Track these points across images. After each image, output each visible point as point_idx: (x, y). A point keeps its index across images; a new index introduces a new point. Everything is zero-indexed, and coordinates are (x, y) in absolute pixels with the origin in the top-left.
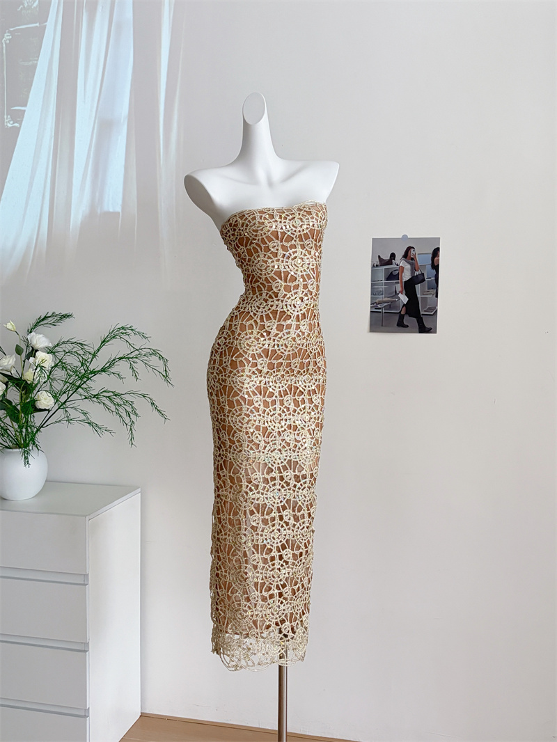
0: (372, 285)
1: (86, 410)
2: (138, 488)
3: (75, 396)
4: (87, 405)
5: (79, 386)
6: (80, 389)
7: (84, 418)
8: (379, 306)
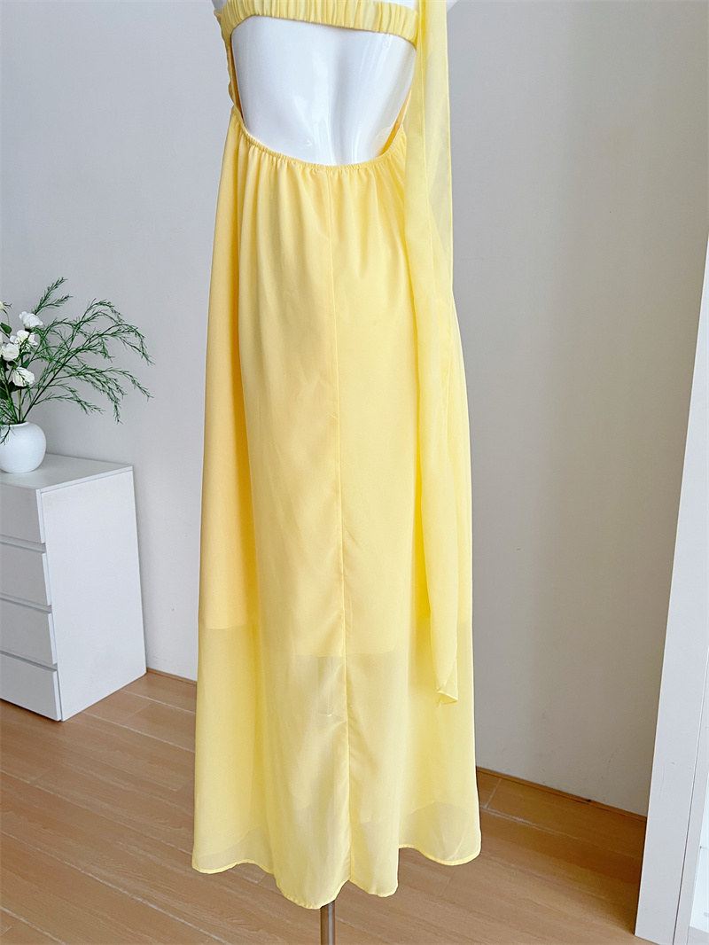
1: (73, 388)
2: (129, 465)
3: (61, 374)
4: (74, 382)
5: (64, 365)
6: (65, 368)
7: (72, 396)
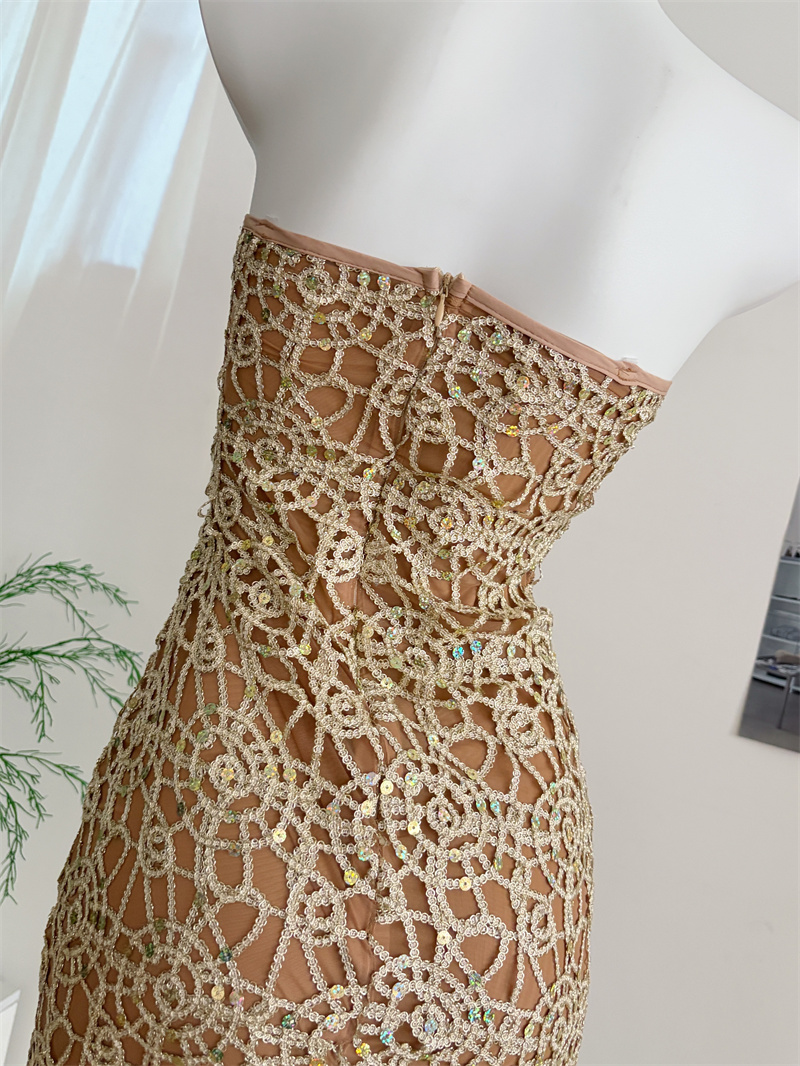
0: (774, 606)
8: (782, 670)
